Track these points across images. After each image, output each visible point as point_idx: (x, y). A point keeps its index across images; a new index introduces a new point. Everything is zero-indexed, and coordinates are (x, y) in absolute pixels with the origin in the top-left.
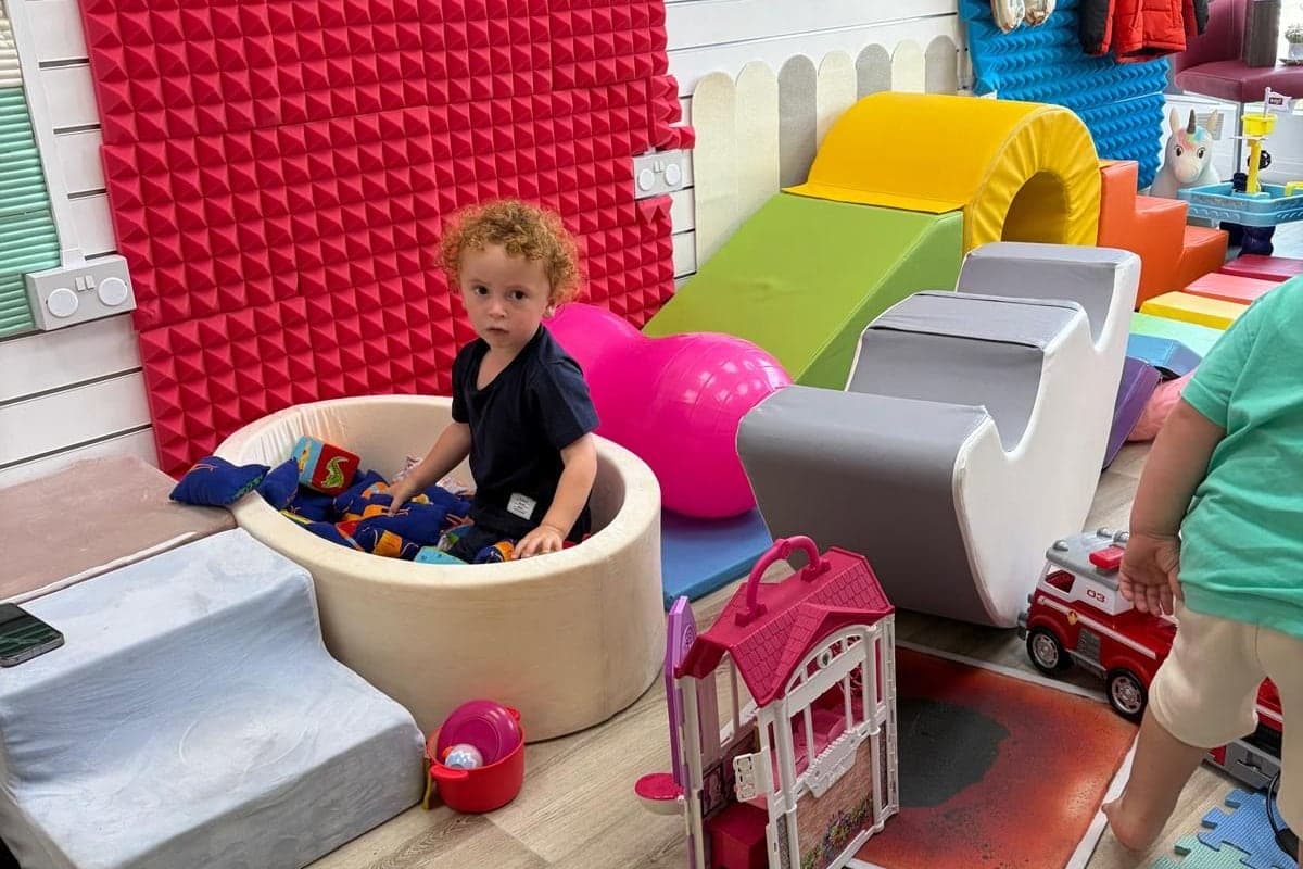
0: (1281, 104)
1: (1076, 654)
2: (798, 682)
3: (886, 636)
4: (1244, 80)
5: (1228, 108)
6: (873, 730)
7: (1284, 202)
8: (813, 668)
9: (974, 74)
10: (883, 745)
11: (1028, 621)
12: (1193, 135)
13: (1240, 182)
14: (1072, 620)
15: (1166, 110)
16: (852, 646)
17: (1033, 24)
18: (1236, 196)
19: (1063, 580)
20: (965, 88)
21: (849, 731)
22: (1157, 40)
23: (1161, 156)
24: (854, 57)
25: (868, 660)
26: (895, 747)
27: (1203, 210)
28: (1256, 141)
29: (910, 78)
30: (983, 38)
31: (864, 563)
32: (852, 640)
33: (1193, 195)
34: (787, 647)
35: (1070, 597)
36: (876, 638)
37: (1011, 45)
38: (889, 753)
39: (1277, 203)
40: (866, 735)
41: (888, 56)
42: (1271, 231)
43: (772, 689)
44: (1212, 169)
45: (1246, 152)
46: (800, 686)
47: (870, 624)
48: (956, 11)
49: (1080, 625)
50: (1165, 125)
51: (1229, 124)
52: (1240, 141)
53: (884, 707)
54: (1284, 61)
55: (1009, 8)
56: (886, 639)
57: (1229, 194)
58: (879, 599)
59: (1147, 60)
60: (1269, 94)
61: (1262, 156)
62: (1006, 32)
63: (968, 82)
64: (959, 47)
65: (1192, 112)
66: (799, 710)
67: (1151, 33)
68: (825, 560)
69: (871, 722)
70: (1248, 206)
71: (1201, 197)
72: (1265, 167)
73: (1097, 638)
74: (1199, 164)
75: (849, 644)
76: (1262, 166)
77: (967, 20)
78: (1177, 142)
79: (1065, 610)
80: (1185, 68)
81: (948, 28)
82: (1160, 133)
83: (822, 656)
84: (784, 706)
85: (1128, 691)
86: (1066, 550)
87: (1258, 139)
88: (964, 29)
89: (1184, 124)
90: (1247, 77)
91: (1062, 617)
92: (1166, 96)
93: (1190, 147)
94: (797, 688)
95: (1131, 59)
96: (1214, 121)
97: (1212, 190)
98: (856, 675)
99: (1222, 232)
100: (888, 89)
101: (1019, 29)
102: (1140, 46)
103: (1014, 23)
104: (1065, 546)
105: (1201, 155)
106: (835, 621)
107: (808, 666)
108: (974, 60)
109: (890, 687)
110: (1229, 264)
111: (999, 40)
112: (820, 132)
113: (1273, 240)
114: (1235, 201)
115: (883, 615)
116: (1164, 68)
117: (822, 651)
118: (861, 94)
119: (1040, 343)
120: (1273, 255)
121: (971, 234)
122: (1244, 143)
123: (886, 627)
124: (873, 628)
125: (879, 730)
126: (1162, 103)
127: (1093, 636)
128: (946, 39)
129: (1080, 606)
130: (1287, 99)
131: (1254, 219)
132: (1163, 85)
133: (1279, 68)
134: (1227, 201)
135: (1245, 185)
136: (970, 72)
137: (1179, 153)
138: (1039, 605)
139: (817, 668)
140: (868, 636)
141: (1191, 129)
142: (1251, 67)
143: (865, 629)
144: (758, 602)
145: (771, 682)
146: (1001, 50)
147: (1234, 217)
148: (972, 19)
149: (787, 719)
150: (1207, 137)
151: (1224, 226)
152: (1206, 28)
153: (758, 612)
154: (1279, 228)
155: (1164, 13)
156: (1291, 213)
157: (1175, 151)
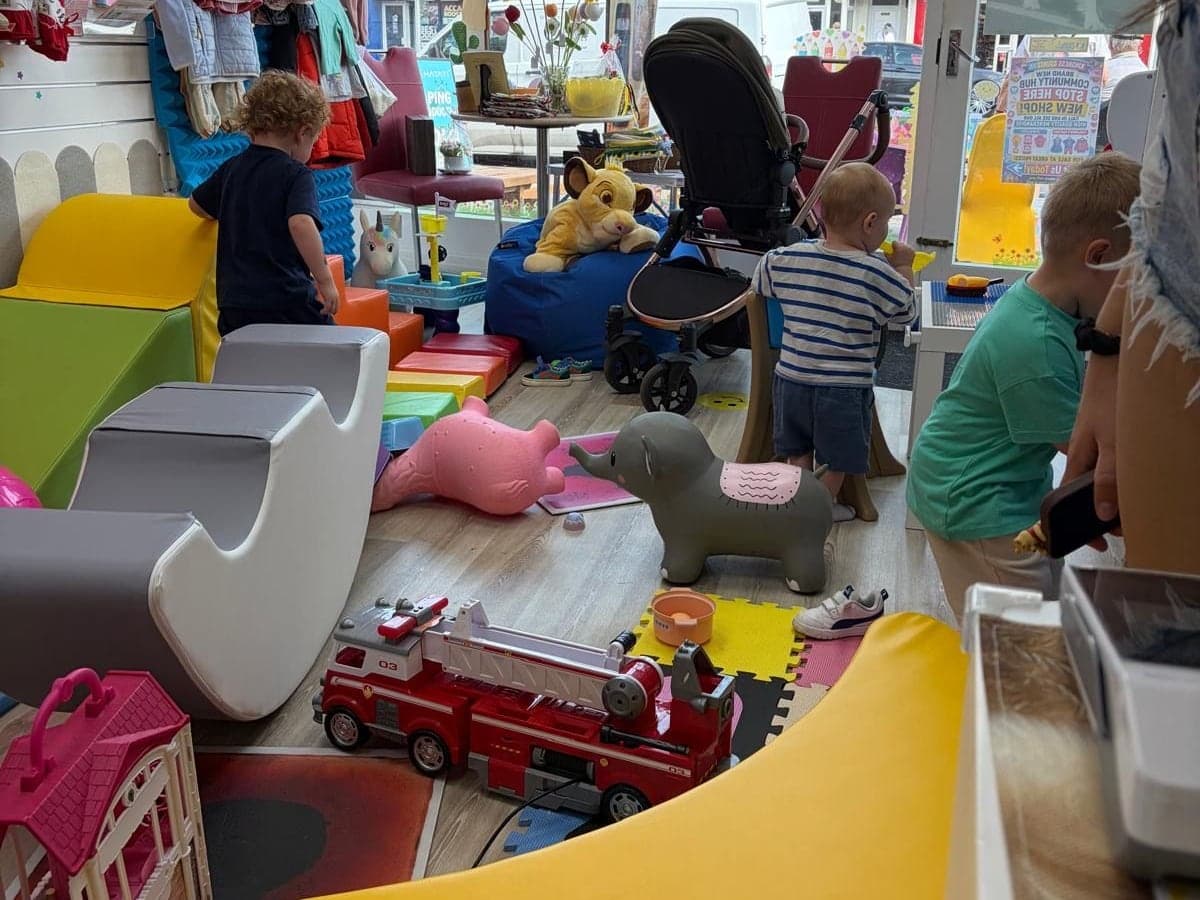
0: (448, 206)
1: (373, 725)
2: (107, 830)
3: (184, 749)
4: (415, 187)
5: (405, 210)
6: (184, 851)
7: (463, 288)
8: (120, 809)
9: (178, 176)
10: (194, 861)
11: (322, 705)
12: (381, 233)
13: (425, 272)
14: (368, 693)
15: (355, 212)
16: (154, 773)
17: (229, 131)
18: (424, 285)
19: (353, 657)
20: (170, 190)
21: (162, 863)
22: (339, 150)
23: (356, 252)
24: (53, 159)
25: (171, 781)
26: (206, 860)
27: (398, 298)
28: (433, 238)
29: (115, 180)
30: (183, 143)
31: (150, 679)
32: (154, 765)
33: (390, 285)
34: (89, 797)
35: (362, 672)
36: (175, 755)
37: (211, 151)
38: (200, 868)
39: (458, 289)
40: (178, 860)
41: (89, 158)
42: (456, 313)
43: (83, 850)
44: (401, 263)
45: (425, 247)
46: (109, 834)
47: (169, 742)
48: (153, 117)
49: (376, 696)
50: (356, 225)
51: (407, 224)
52: (418, 238)
53: (190, 823)
54: (442, 171)
55: (205, 115)
56: (185, 754)
57: (418, 283)
58: (172, 713)
59: (334, 167)
60: (439, 198)
61: (440, 250)
62: (204, 137)
63: (174, 184)
64: (160, 152)
65: (379, 213)
66: (111, 862)
67: (334, 142)
68: (109, 688)
69: (181, 844)
70: (436, 293)
71: (396, 287)
72: (443, 259)
73: (394, 706)
74: (390, 257)
75: (152, 771)
76: (441, 259)
77: (165, 126)
78: (370, 239)
79: (359, 685)
80: (363, 175)
81: (146, 133)
82: (352, 232)
83: (127, 793)
84: (97, 864)
85: (430, 751)
86: (352, 627)
87: (435, 235)
88: (162, 133)
89: (373, 223)
90: (416, 184)
91: (357, 693)
92: (354, 201)
93: (381, 243)
94: (107, 838)
95: (320, 166)
96: (395, 221)
97: (405, 280)
98: (161, 801)
99: (417, 316)
100: (93, 190)
101: (216, 136)
102: (327, 154)
103: (212, 130)
104: (351, 623)
105: (390, 250)
106: (136, 751)
107: (114, 811)
108: (177, 163)
109: (194, 799)
110: (429, 343)
111: (198, 146)
112: (24, 232)
113: (459, 320)
114: (424, 289)
115: (179, 729)
116: (348, 175)
117: (126, 789)
118: (65, 195)
119: (266, 435)
120: (461, 332)
121: (201, 330)
122: (423, 241)
123: (183, 739)
124: (172, 746)
125: (189, 848)
126: (351, 205)
127: (390, 705)
128: (147, 142)
129: (374, 679)
130: (452, 202)
131: (442, 304)
132: (349, 189)
133: (439, 177)
134: (418, 289)
135: (430, 275)
136: (173, 175)
137: (372, 249)
138: (333, 686)
139: (125, 808)
140: (168, 755)
141: (379, 228)
142: (417, 175)
143: (164, 750)
144: (44, 757)
145: (80, 842)
146: (200, 155)
147: (425, 302)
148: (171, 125)
149: (101, 875)
150: (394, 234)
151: (417, 310)
152: (378, 141)
153: (48, 769)
154: (463, 311)
155: (343, 127)
156: (469, 298)
157: (368, 247)
